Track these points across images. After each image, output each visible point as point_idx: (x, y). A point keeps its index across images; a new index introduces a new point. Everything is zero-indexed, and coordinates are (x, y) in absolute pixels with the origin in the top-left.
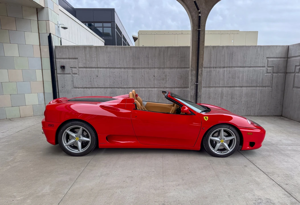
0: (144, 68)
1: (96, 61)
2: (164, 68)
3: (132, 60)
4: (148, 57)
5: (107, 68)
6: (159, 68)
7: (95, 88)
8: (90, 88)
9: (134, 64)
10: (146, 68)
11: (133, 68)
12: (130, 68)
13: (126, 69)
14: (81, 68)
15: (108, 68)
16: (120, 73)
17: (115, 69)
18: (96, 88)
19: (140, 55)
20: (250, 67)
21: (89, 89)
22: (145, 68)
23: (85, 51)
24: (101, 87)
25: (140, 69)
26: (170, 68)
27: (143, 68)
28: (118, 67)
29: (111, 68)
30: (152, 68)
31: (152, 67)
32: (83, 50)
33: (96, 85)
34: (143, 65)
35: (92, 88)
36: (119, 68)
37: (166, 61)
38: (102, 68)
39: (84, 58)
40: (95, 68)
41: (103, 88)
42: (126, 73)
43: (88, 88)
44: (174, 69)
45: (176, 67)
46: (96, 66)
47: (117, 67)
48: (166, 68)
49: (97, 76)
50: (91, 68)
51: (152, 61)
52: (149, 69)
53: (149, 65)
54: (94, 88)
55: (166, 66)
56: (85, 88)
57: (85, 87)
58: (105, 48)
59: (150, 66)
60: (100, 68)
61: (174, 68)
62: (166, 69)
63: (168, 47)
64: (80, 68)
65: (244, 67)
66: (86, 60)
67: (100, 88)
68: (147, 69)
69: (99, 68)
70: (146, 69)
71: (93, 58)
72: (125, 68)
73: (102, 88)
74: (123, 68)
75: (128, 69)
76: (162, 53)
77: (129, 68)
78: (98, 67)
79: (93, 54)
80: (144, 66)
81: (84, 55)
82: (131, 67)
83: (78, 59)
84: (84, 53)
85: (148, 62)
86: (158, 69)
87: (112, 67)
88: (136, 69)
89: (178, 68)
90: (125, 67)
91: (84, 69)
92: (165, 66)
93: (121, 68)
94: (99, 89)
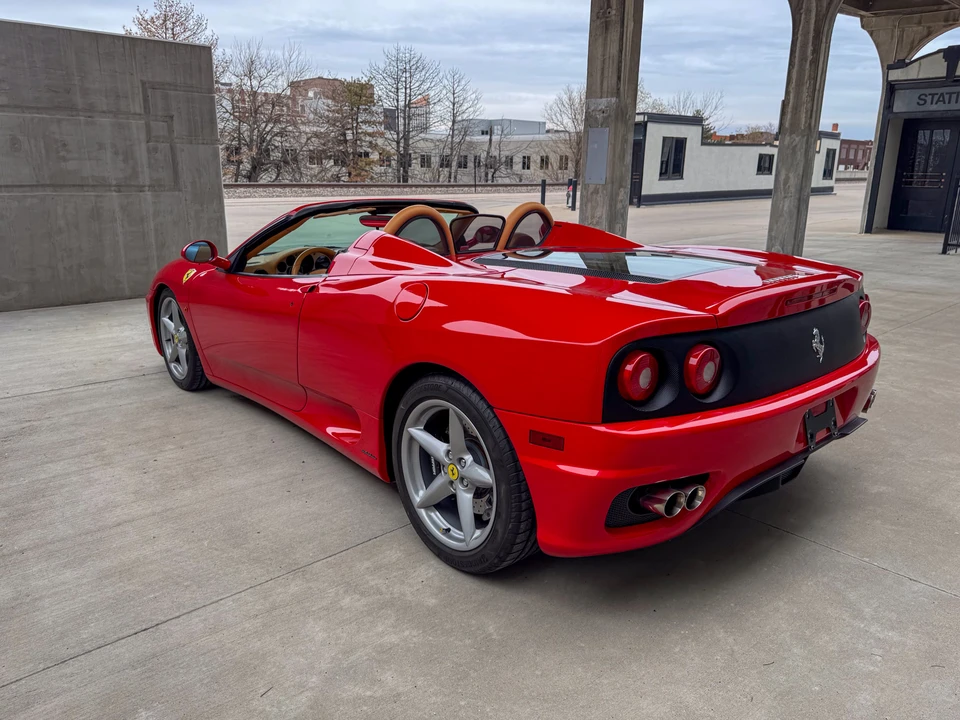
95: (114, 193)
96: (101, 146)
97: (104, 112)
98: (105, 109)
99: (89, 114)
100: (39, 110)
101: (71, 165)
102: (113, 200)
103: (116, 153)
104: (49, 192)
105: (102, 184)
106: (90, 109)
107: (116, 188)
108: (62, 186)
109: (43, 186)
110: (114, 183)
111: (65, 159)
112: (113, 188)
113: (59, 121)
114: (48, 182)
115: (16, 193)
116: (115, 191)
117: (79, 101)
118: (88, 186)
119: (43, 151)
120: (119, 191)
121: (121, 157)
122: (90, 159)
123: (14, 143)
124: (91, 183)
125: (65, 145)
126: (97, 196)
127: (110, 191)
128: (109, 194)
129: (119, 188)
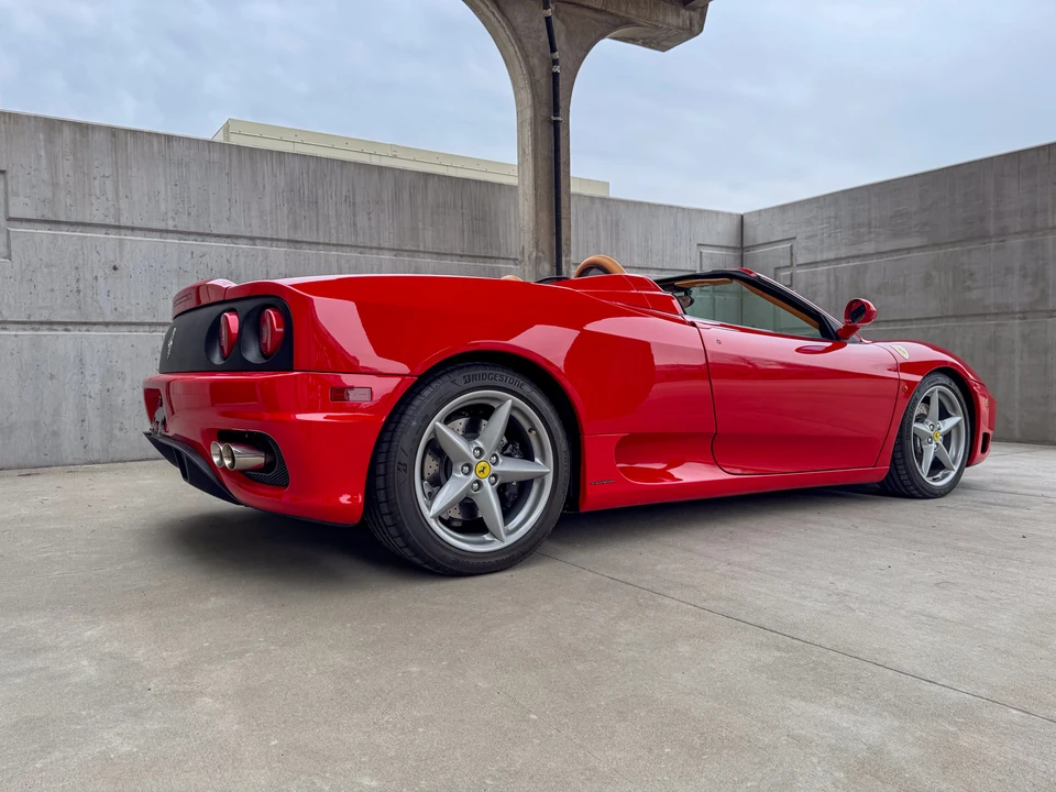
0: (337, 245)
1: (110, 195)
2: (413, 253)
3: (285, 210)
4: (354, 204)
5: (167, 231)
6: (398, 251)
7: (101, 327)
8: (70, 327)
9: (295, 227)
10: (347, 246)
11: (289, 241)
12: (277, 240)
13: (258, 242)
14: (25, 224)
15: (172, 232)
16: (233, 260)
17: (207, 238)
18: (107, 324)
19: (320, 191)
20: (662, 270)
21: (66, 330)
22: (342, 245)
23: (50, 141)
24: (134, 320)
25: (321, 247)
26: (435, 256)
27: (334, 245)
28: (225, 233)
29: (189, 233)
30: (371, 248)
31: (368, 244)
32: (41, 136)
33: (108, 312)
34: (333, 231)
35: (85, 328)
36: (228, 237)
37: (420, 226)
38: (139, 233)
39: (45, 176)
40: (104, 231)
41: (147, 328)
42: (260, 259)
43: (64, 327)
44: (449, 258)
45: (458, 252)
46: (111, 221)
47: (215, 232)
48: (424, 252)
49: (115, 268)
50: (80, 228)
51: (370, 219)
52: (359, 250)
53: (356, 235)
54: (95, 324)
55: (421, 245)
56: (41, 323)
57: (43, 319)
58: (160, 143)
59: (360, 241)
60: (129, 232)
61: (452, 255)
62: (421, 255)
63: (427, 175)
64: (18, 224)
65: (647, 269)
66: (55, 185)
67: (125, 328)
68: (349, 249)
69: (123, 231)
70: (344, 249)
71: (97, 182)
72: (252, 239)
73: (141, 328)
74: (244, 237)
75: (269, 243)
76: (406, 195)
77: (272, 239)
78: (119, 227)
79: (96, 163)
80: (338, 237)
81: (44, 161)
82: (280, 236)
83: (9, 175)
84: (42, 153)
85: (355, 224)
86: (394, 253)
87: (192, 229)
88: (304, 246)
89: (464, 259)
90: (255, 234)
91: (43, 232)
92: (419, 246)
93: (237, 237)
94: (124, 332)
95: (1017, 321)
96: (1009, 270)
97: (1017, 233)
98: (1018, 229)
99: (1002, 238)
100: (954, 243)
101: (975, 295)
102: (1015, 327)
103: (1025, 276)
104: (952, 323)
105: (1005, 312)
106: (1003, 234)
107: (1020, 315)
108: (963, 316)
109: (947, 317)
110: (1017, 309)
111: (969, 289)
112: (1017, 316)
113: (970, 251)
114: (951, 313)
115: (924, 325)
116: (1019, 318)
117: (992, 227)
118: (989, 314)
119: (951, 284)
120: (1025, 318)
121: (1029, 280)
122: (994, 286)
123: (928, 278)
124: (993, 311)
125: (972, 275)
126: (997, 325)
127: (1014, 318)
128: (1012, 321)
129: (1024, 314)
